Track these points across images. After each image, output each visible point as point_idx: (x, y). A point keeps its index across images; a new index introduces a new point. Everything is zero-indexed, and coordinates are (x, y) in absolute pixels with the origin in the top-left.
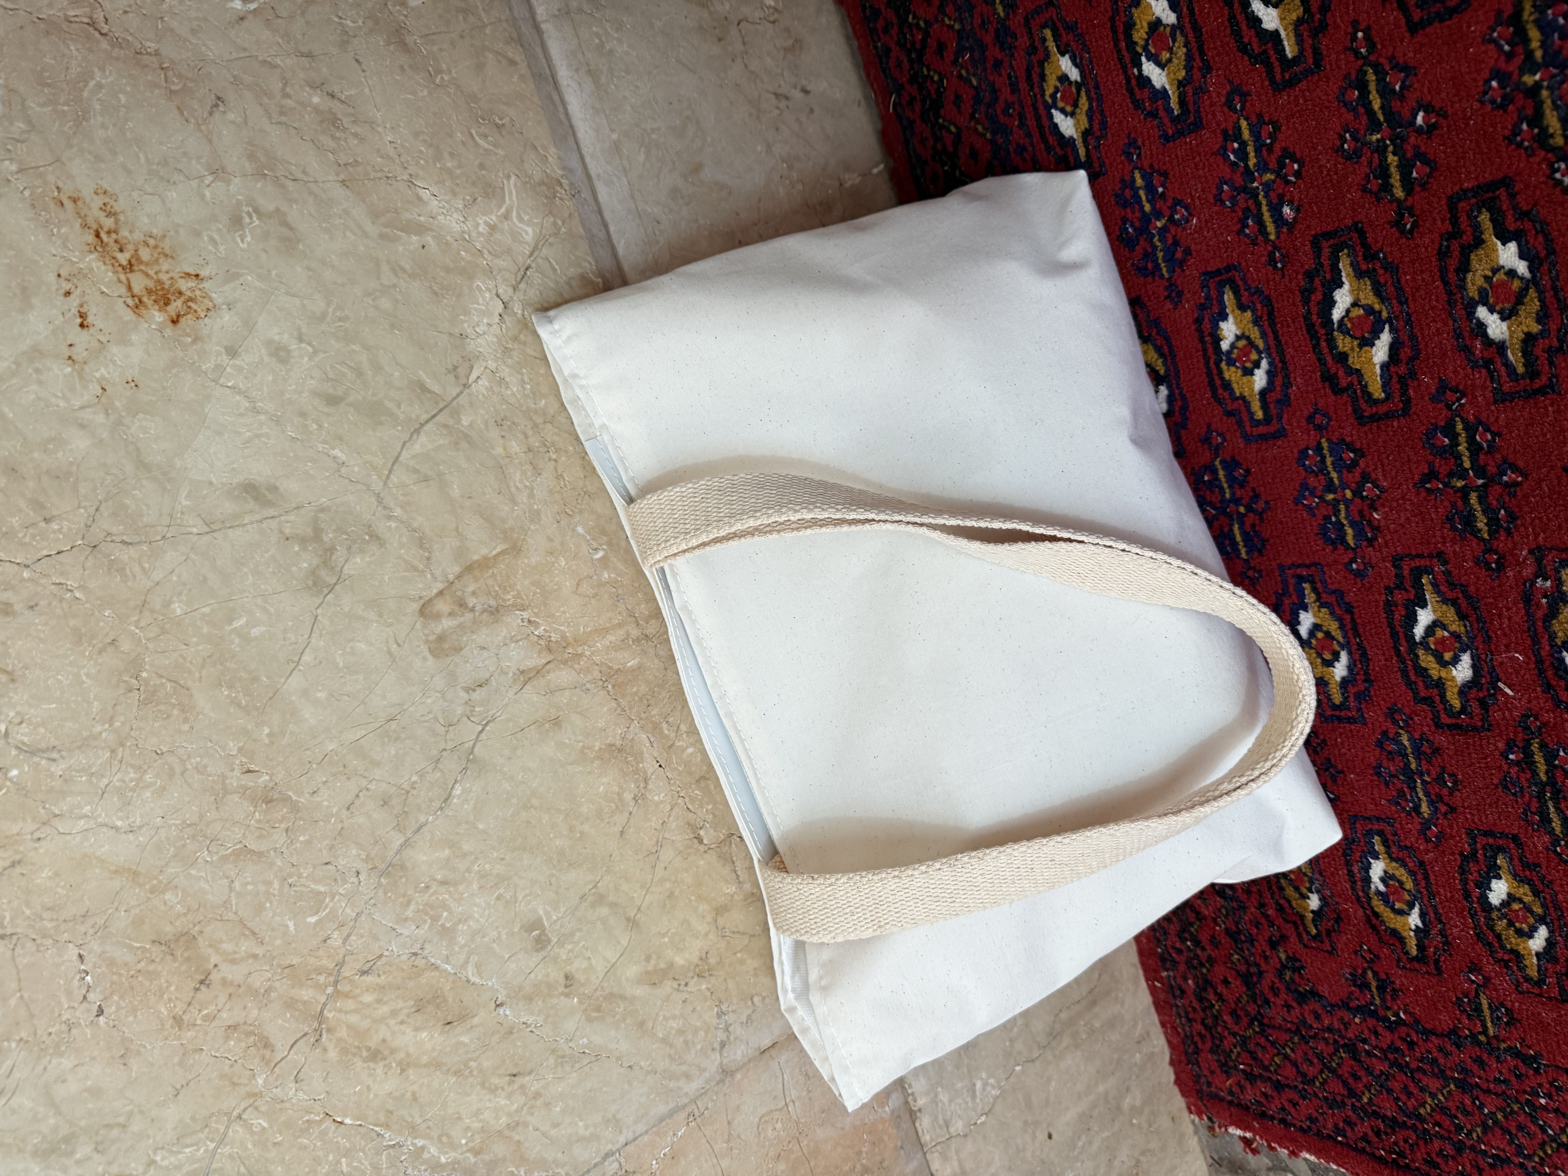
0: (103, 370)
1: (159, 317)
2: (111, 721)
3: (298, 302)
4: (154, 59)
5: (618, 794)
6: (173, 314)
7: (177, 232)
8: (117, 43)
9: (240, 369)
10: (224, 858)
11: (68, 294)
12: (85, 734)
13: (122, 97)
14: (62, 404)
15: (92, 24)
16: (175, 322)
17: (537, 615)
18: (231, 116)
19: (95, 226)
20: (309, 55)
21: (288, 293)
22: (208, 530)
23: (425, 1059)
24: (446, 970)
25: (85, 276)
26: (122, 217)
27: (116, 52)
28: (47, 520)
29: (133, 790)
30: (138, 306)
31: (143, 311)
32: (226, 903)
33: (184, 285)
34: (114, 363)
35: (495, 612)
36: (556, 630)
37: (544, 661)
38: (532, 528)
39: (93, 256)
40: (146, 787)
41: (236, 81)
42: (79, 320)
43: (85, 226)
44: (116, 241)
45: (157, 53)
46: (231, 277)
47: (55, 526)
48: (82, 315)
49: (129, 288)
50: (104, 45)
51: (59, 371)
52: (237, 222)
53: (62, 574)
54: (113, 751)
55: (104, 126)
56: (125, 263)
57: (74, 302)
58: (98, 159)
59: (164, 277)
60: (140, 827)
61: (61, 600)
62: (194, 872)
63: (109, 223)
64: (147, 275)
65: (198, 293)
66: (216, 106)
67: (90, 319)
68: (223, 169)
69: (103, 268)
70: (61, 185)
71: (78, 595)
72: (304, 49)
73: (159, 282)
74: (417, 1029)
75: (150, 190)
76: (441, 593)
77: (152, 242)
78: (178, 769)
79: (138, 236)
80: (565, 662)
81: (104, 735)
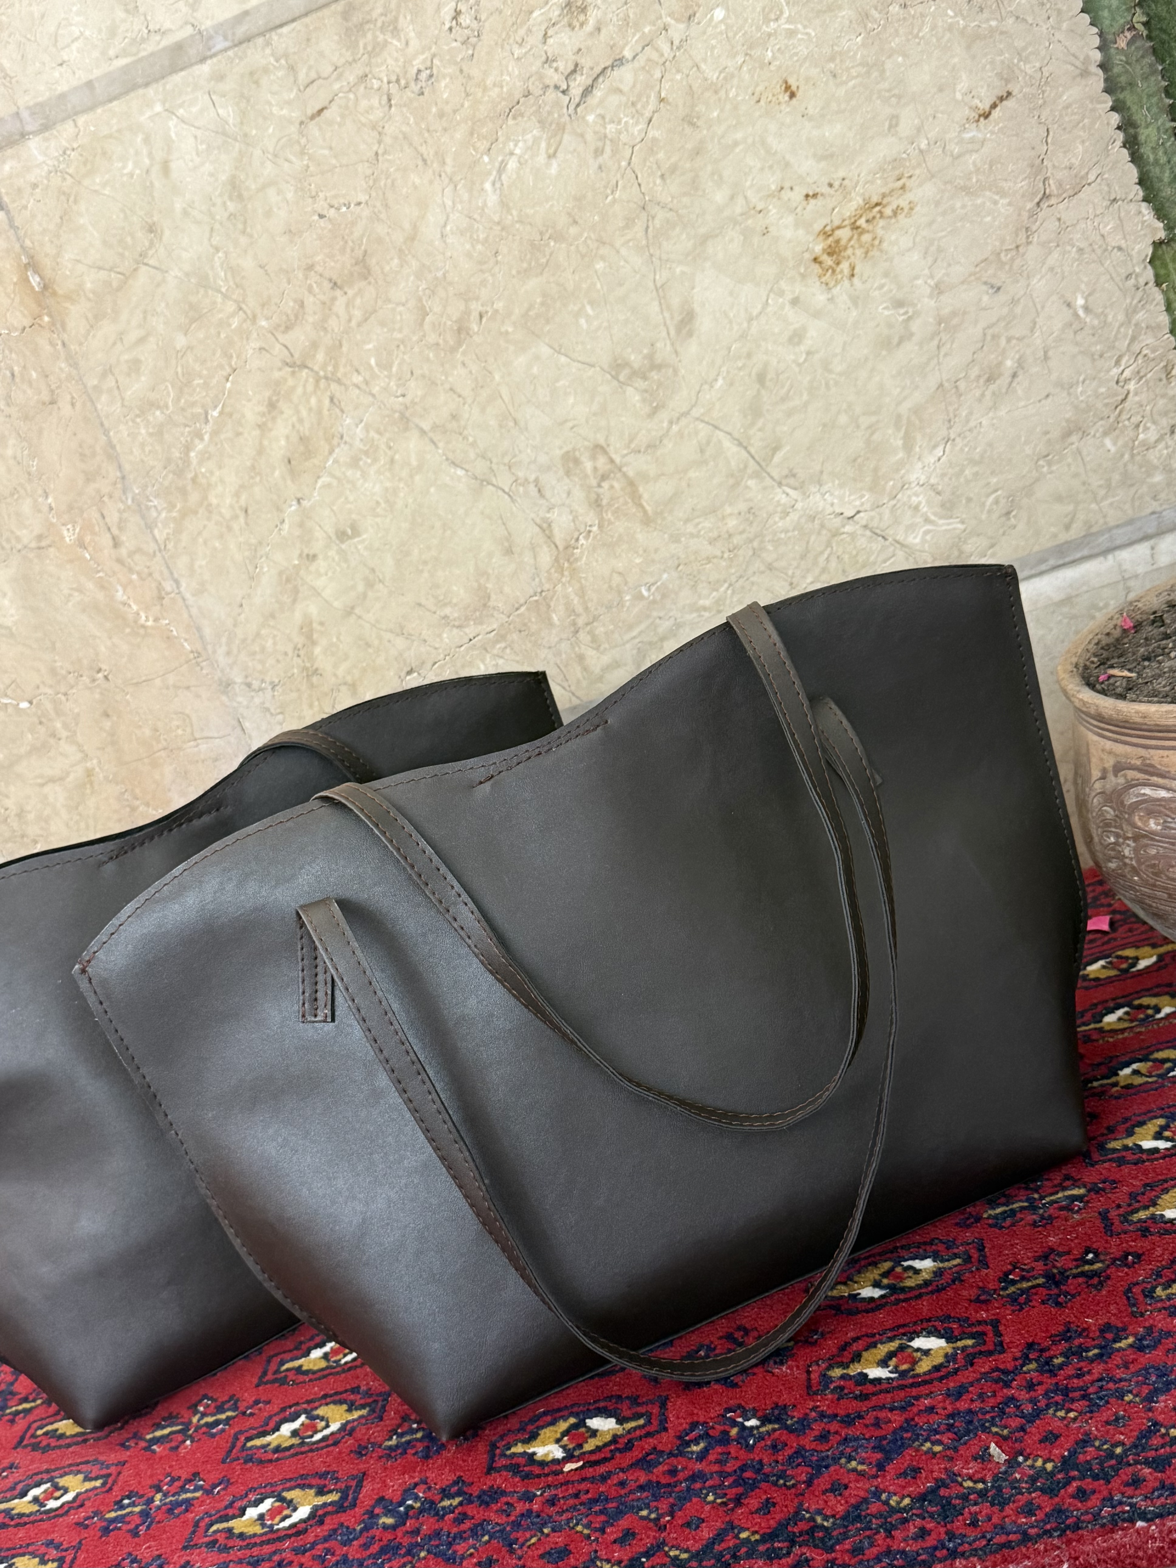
0: (774, 211)
1: (818, 248)
2: (520, 222)
3: (838, 350)
4: (1024, 240)
5: (450, 602)
6: (821, 259)
7: (886, 260)
8: (1032, 215)
9: (782, 307)
10: (420, 300)
11: (831, 185)
12: (511, 205)
13: (988, 219)
14: (748, 184)
15: (1046, 197)
16: (815, 260)
17: (595, 537)
18: (985, 298)
19: (884, 202)
20: (1046, 358)
21: (845, 343)
22: (659, 285)
23: (266, 443)
24: (328, 460)
25: (845, 197)
26: (893, 220)
27: (1025, 215)
28: (662, 176)
29: (471, 237)
30: (826, 234)
31: (821, 237)
32: (389, 301)
33: (845, 266)
34: (781, 218)
35: (597, 504)
36: (582, 553)
37: (558, 543)
38: (666, 536)
39: (861, 202)
40: (473, 246)
41: (1014, 302)
42: (811, 194)
43: (884, 196)
44: (874, 218)
45: (1029, 243)
46: (855, 300)
47: (658, 181)
48: (815, 196)
49: (839, 227)
50: (1029, 205)
51: (772, 181)
52: (899, 304)
53: (624, 187)
54: (498, 223)
55: (964, 207)
56: (858, 223)
57: (825, 190)
58: (937, 204)
59: (849, 251)
60: (445, 242)
61: (606, 187)
62: (412, 278)
63: (888, 211)
64: (850, 240)
65: (839, 277)
66: (992, 287)
67: (812, 202)
68: (941, 293)
69: (853, 209)
70: (913, 179)
71: (610, 198)
72: (1050, 353)
73: (846, 248)
74: (287, 438)
75: (917, 240)
76: (612, 461)
77: (877, 242)
78: (484, 267)
79: (880, 232)
80: (557, 560)
81: (510, 217)
